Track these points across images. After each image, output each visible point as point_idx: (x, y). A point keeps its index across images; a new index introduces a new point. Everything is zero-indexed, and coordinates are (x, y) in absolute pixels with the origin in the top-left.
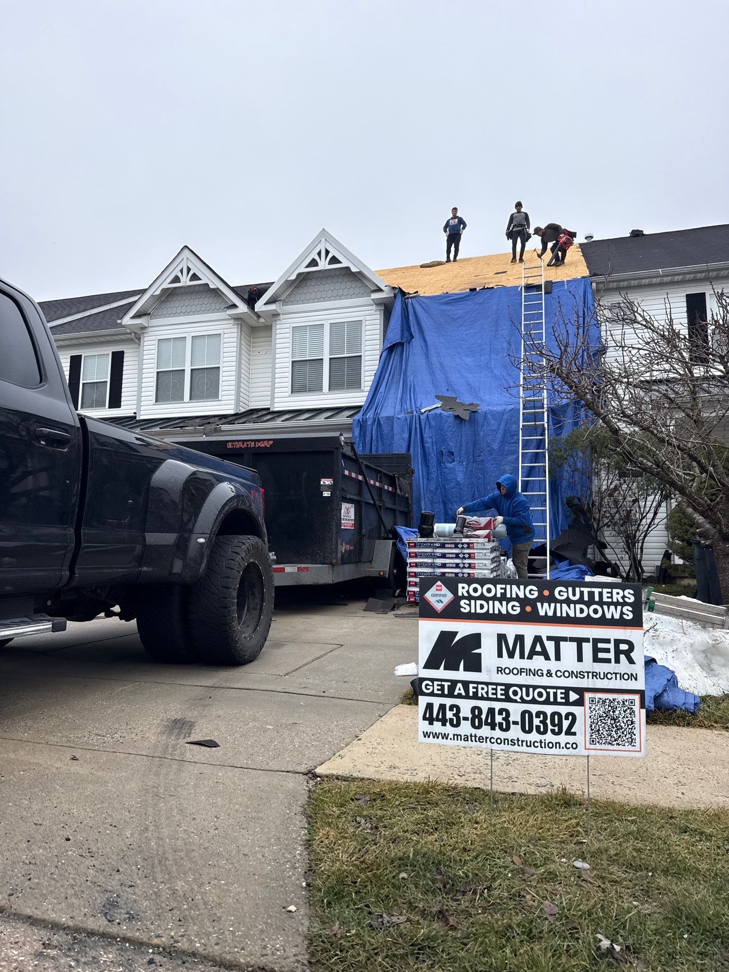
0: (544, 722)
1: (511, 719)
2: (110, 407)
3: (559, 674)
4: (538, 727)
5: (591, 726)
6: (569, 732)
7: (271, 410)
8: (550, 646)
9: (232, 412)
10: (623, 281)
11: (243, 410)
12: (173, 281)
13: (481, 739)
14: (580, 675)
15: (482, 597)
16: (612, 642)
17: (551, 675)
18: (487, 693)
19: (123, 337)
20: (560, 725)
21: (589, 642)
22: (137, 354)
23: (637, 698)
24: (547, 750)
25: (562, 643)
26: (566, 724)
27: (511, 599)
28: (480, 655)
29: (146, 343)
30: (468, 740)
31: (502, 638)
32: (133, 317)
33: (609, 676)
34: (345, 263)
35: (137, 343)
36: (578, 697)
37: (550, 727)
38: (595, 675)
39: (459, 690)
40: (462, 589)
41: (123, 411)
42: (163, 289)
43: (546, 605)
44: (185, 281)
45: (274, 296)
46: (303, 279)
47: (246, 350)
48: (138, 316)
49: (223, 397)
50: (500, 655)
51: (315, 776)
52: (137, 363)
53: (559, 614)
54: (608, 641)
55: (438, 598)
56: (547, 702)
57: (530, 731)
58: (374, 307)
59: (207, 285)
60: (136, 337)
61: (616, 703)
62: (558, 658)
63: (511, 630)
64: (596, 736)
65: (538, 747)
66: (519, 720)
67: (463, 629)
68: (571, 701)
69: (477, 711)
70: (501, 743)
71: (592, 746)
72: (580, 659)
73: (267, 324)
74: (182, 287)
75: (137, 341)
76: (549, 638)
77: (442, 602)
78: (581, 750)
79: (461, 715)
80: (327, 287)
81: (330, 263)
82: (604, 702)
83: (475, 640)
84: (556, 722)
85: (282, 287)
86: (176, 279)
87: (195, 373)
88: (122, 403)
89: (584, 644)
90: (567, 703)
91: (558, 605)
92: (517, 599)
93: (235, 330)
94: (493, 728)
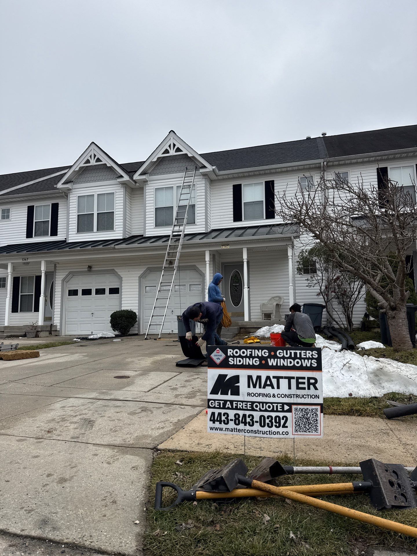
0: (271, 421)
1: (254, 420)
2: (51, 236)
3: (279, 396)
4: (268, 424)
5: (296, 423)
6: (284, 426)
7: (144, 236)
8: (274, 381)
9: (121, 238)
10: (342, 161)
11: (128, 236)
12: (86, 163)
13: (239, 431)
14: (289, 396)
15: (240, 356)
16: (306, 378)
17: (275, 397)
18: (242, 406)
19: (58, 195)
20: (279, 423)
21: (294, 379)
22: (66, 205)
23: (319, 407)
24: (273, 436)
25: (280, 380)
26: (282, 422)
27: (255, 357)
28: (239, 386)
29: (71, 199)
30: (232, 431)
31: (250, 377)
32: (63, 184)
33: (305, 396)
34: (184, 152)
35: (65, 198)
36: (289, 408)
37: (274, 424)
38: (297, 396)
39: (228, 405)
40: (230, 352)
41: (59, 237)
42: (80, 167)
43: (272, 360)
44: (93, 162)
45: (144, 170)
46: (161, 160)
47: (129, 201)
48: (66, 183)
49: (116, 229)
50: (249, 386)
51: (158, 450)
52: (66, 210)
53: (279, 365)
54: (304, 378)
55: (217, 357)
56: (273, 411)
57: (264, 426)
58: (202, 177)
59: (106, 164)
60: (65, 195)
61: (308, 411)
62: (278, 387)
63: (254, 373)
64: (298, 427)
65: (268, 434)
66: (258, 420)
67: (230, 373)
68: (285, 410)
69: (237, 416)
70: (249, 432)
71: (296, 433)
72: (290, 388)
73: (141, 186)
74: (91, 166)
75: (65, 197)
76: (274, 377)
77: (219, 359)
78: (290, 436)
79: (229, 418)
80: (175, 165)
81: (176, 151)
82: (302, 410)
83: (236, 379)
84: (278, 421)
85: (149, 165)
86: (88, 161)
87: (99, 215)
88: (58, 233)
89: (292, 380)
90: (283, 411)
91: (279, 360)
92: (258, 357)
93: (123, 190)
94: (245, 425)
